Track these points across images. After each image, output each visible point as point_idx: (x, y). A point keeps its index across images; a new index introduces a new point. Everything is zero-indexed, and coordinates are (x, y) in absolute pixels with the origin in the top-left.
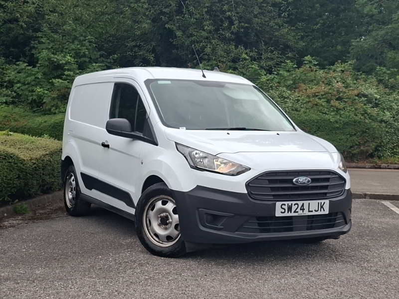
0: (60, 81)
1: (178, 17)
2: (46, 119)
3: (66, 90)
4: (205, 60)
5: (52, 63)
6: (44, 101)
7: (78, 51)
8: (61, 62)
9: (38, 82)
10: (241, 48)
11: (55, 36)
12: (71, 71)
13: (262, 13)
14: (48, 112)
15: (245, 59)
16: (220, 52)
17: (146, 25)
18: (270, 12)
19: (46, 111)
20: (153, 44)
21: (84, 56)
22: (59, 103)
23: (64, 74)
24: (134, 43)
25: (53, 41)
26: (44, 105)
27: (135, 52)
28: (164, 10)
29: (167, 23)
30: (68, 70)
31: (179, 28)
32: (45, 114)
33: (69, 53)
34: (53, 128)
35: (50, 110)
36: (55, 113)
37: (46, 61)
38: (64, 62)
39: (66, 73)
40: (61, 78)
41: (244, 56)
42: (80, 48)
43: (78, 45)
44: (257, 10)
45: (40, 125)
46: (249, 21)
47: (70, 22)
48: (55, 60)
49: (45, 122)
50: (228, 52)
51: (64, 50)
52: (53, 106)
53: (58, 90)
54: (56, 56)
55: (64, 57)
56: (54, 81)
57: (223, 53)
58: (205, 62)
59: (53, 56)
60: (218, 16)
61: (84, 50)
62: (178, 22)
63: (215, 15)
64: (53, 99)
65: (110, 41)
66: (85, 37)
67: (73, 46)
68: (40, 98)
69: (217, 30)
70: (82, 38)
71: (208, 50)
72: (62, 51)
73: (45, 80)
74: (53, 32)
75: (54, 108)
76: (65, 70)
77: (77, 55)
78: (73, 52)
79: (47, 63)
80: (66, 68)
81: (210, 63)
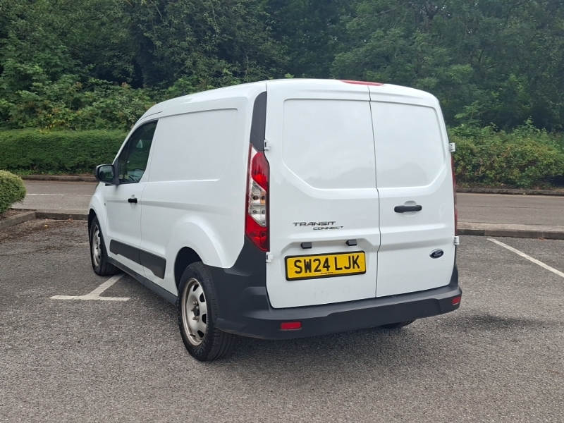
0: (28, 92)
1: (156, 27)
2: (11, 135)
3: (35, 102)
4: (186, 73)
5: (19, 73)
6: (10, 114)
7: (48, 60)
8: (28, 72)
9: (4, 93)
10: (223, 62)
11: (23, 43)
12: (40, 82)
13: (247, 26)
14: (14, 126)
15: (226, 74)
16: (201, 66)
17: (123, 34)
18: (254, 24)
19: (12, 124)
20: (133, 54)
21: (56, 65)
22: (27, 117)
23: (32, 86)
24: (111, 53)
25: (21, 49)
26: (11, 119)
27: (113, 63)
28: (142, 19)
29: (146, 32)
30: (37, 81)
31: (159, 38)
32: (12, 128)
33: (38, 63)
34: (19, 143)
35: (17, 123)
36: (22, 128)
37: (11, 70)
38: (32, 72)
39: (34, 84)
40: (29, 90)
41: (225, 71)
42: (52, 57)
43: (49, 54)
44: (240, 22)
45: (4, 140)
46: (233, 34)
47: (40, 28)
48: (22, 69)
49: (11, 137)
50: (210, 66)
51: (33, 59)
52: (20, 119)
53: (26, 102)
54: (23, 66)
55: (33, 66)
56: (20, 92)
57: (204, 67)
58: (186, 76)
59: (19, 65)
60: (200, 27)
61: (56, 60)
62: (157, 32)
63: (197, 26)
64: (21, 112)
65: (87, 50)
66: (56, 45)
67: (42, 55)
68: (6, 111)
69: (198, 42)
70: (53, 47)
71: (189, 63)
72: (30, 60)
73: (11, 91)
74: (19, 39)
75: (21, 122)
76: (33, 81)
77: (47, 64)
78: (43, 62)
79: (13, 73)
80: (34, 78)
81: (191, 78)
